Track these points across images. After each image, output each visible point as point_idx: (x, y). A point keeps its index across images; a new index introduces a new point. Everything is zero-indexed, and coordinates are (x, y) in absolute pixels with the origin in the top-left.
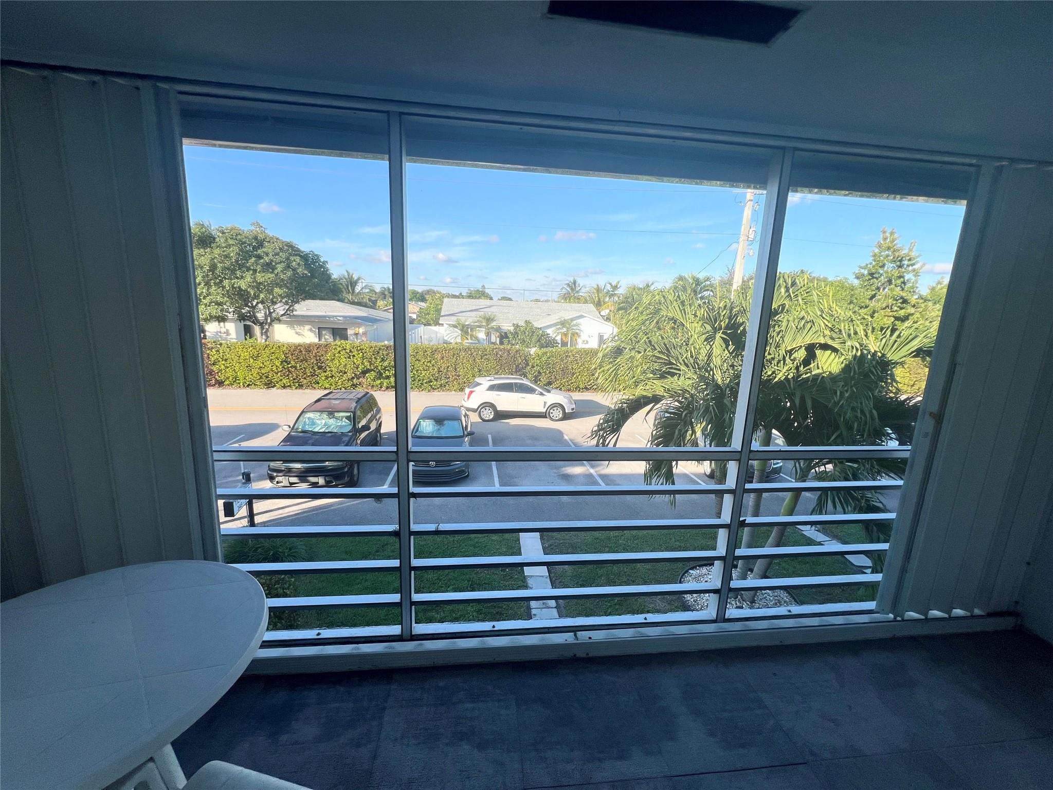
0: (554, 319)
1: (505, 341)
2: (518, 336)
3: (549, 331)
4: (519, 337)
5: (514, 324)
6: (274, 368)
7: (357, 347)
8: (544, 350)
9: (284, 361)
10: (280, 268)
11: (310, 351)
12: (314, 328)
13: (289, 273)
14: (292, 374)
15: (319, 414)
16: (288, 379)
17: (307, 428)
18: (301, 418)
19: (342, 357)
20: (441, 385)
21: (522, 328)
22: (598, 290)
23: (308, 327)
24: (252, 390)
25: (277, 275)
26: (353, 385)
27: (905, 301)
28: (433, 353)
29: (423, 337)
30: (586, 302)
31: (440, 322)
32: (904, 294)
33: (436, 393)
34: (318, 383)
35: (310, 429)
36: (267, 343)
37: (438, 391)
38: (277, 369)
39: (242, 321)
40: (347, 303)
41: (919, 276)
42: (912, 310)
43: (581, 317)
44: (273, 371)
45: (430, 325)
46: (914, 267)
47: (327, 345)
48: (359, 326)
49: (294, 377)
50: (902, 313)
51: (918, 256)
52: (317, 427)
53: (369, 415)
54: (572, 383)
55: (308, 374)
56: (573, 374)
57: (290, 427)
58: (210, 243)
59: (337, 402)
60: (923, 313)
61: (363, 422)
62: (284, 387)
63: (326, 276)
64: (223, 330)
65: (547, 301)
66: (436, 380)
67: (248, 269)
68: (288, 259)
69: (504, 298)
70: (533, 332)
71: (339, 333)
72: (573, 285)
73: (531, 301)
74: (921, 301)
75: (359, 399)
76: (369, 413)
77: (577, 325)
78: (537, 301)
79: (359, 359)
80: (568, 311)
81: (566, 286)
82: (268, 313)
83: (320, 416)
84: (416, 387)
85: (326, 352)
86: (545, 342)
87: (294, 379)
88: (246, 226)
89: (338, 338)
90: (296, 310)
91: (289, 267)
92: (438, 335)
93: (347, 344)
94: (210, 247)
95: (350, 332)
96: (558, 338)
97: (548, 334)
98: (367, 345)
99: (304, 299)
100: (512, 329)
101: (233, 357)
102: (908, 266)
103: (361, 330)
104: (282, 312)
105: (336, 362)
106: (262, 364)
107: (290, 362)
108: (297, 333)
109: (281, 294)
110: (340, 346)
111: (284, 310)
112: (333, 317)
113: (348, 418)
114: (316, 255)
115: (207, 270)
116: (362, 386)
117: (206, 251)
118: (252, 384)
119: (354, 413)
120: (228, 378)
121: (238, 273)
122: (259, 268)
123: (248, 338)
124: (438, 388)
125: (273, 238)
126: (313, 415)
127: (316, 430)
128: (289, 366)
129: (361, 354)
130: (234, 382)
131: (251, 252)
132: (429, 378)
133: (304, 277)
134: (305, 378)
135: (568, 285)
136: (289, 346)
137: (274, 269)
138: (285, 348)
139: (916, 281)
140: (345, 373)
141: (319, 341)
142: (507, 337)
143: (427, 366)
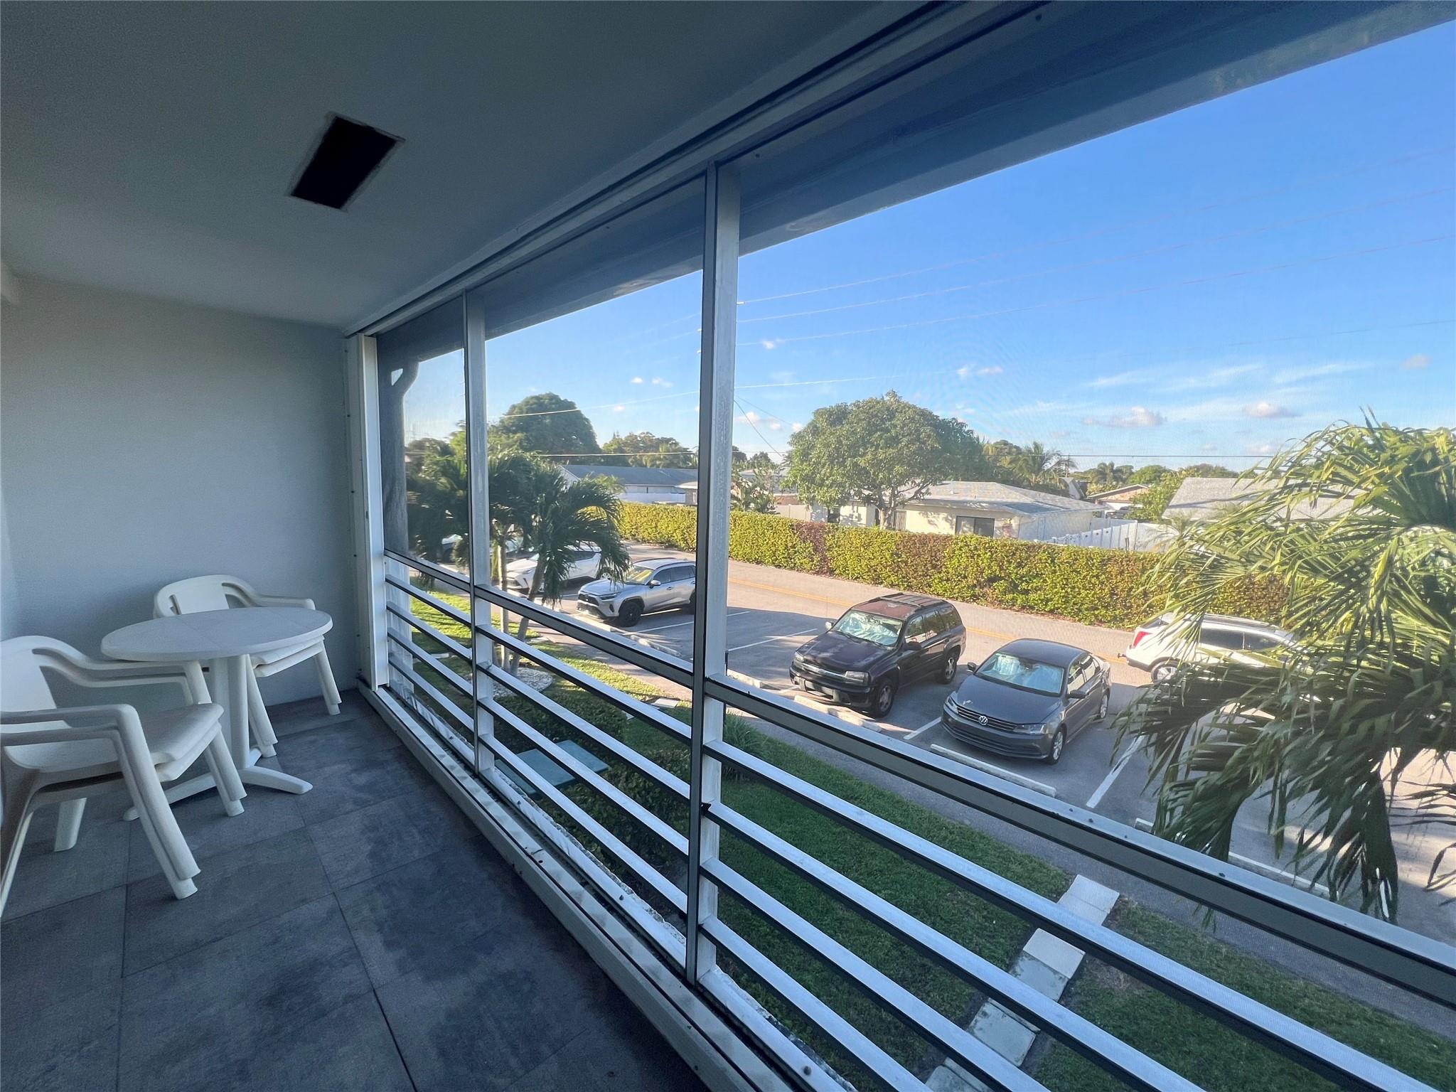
6: (883, 561)
9: (896, 554)
10: (905, 441)
12: (951, 515)
13: (915, 447)
14: (902, 570)
16: (897, 576)
17: (848, 631)
19: (963, 555)
20: (1115, 617)
23: (943, 515)
24: (858, 584)
26: (974, 595)
28: (1104, 563)
34: (930, 587)
38: (886, 562)
44: (882, 564)
49: (904, 575)
52: (858, 631)
55: (920, 574)
58: (843, 419)
59: (894, 606)
66: (1106, 608)
67: (871, 445)
68: (917, 430)
71: (983, 524)
79: (985, 561)
84: (1070, 613)
85: (944, 547)
90: (930, 494)
91: (916, 440)
93: (972, 539)
106: (872, 555)
107: (901, 555)
108: (930, 522)
112: (975, 503)
114: (960, 423)
119: (905, 623)
120: (839, 567)
121: (861, 450)
122: (882, 443)
125: (907, 407)
128: (900, 560)
129: (989, 554)
130: (843, 572)
131: (879, 425)
132: (1092, 602)
136: (903, 535)
137: (898, 442)
138: (897, 538)
143: (1090, 582)
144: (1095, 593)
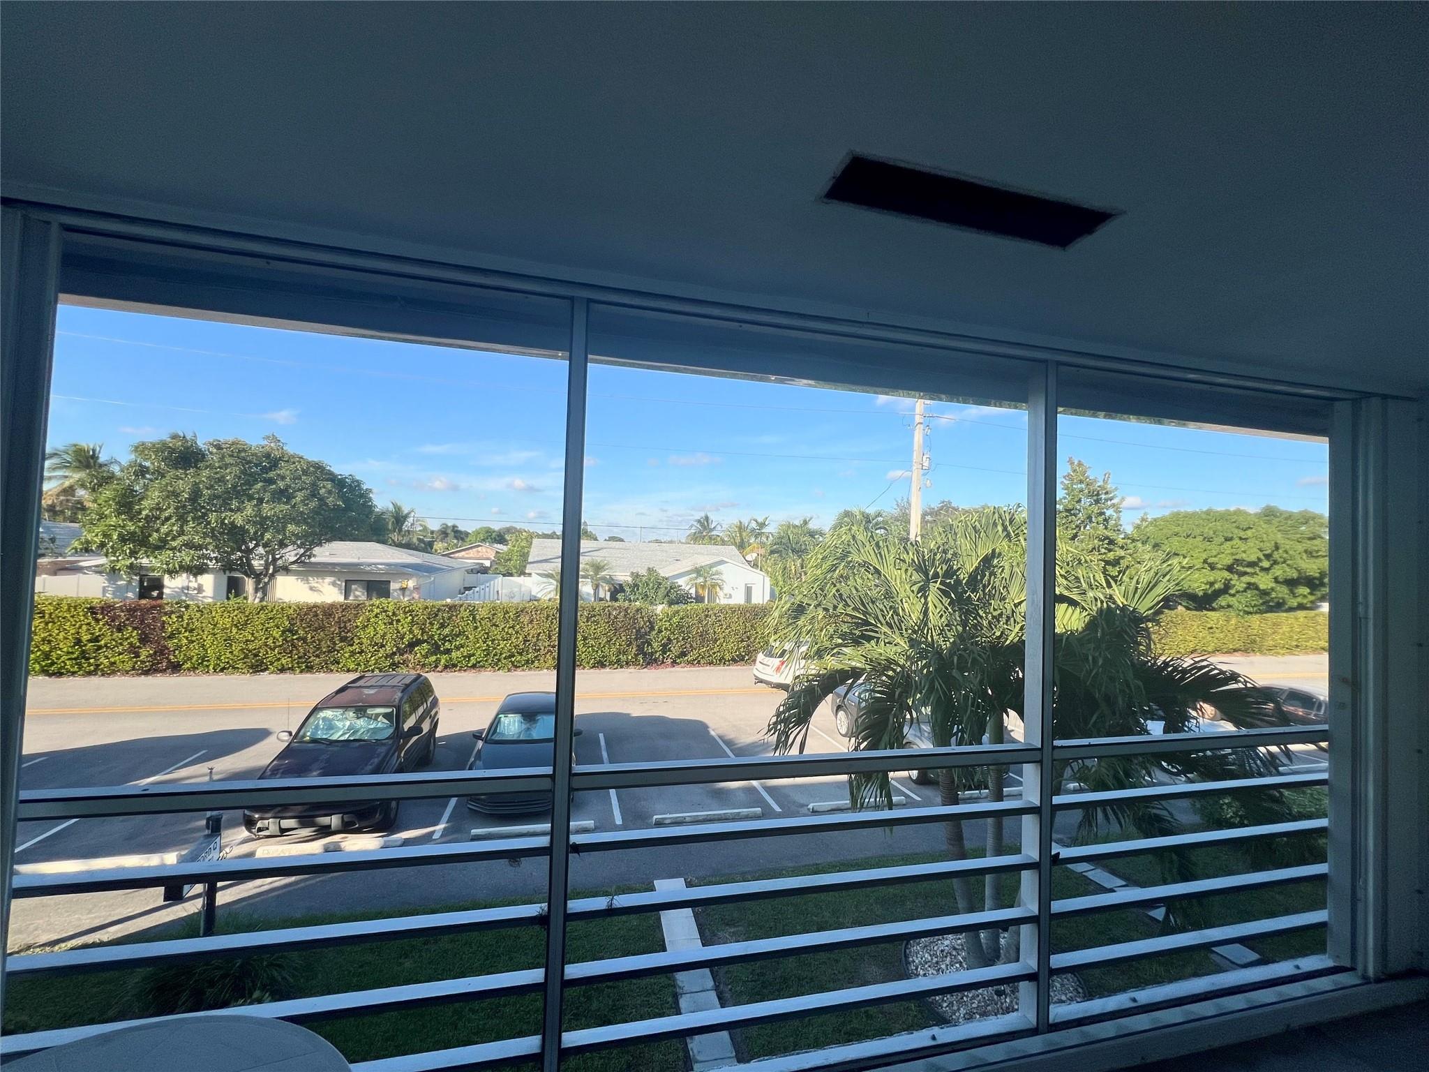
0: (686, 565)
1: (620, 596)
2: (638, 589)
3: (681, 582)
4: (640, 591)
5: (632, 573)
6: (270, 642)
7: (405, 607)
8: (675, 607)
9: (289, 631)
10: (299, 496)
11: (330, 615)
12: (339, 580)
13: (313, 504)
14: (297, 649)
15: (341, 711)
16: (291, 657)
17: (320, 735)
18: (311, 720)
19: (380, 622)
20: (528, 661)
21: (644, 579)
22: (741, 528)
23: (329, 580)
24: (228, 677)
25: (294, 507)
26: (393, 664)
27: (1112, 542)
28: (518, 615)
29: (500, 592)
30: (723, 543)
31: (527, 571)
32: (1107, 533)
33: (519, 673)
34: (338, 663)
35: (324, 737)
36: (264, 603)
37: (523, 670)
38: (274, 642)
39: (227, 572)
40: (390, 545)
41: (1120, 512)
42: (1122, 553)
43: (722, 562)
44: (267, 645)
45: (511, 575)
46: (1113, 501)
47: (359, 605)
48: (408, 576)
49: (301, 654)
50: (1111, 556)
51: (1116, 489)
52: (337, 732)
53: (421, 710)
54: (714, 653)
55: (324, 650)
56: (716, 640)
57: (290, 733)
58: (197, 461)
59: (372, 692)
60: (1135, 555)
61: (409, 723)
62: (282, 670)
63: (367, 507)
64: (193, 585)
65: (671, 542)
66: (521, 654)
67: (251, 498)
68: (314, 485)
69: (612, 539)
70: (660, 584)
71: (378, 587)
72: (705, 523)
73: (649, 542)
74: (1129, 541)
75: (407, 686)
76: (419, 707)
77: (717, 573)
78: (657, 541)
79: (406, 626)
80: (703, 555)
81: (695, 523)
82: (270, 559)
83: (342, 715)
84: (490, 664)
85: (356, 616)
86: (676, 598)
87: (299, 658)
88: (255, 440)
89: (374, 594)
90: (314, 556)
91: (314, 496)
92: (523, 589)
93: (389, 604)
94: (196, 467)
95: (394, 586)
96: (693, 591)
97: (679, 586)
98: (420, 605)
99: (329, 540)
100: (630, 579)
101: (204, 625)
102: (1106, 500)
103: (411, 584)
104: (293, 559)
105: (370, 630)
106: (250, 636)
107: (297, 631)
108: (311, 589)
109: (298, 533)
110: (378, 607)
111: (296, 555)
112: (370, 565)
113: (386, 716)
114: (357, 481)
115: (186, 498)
116: (407, 666)
117: (188, 472)
118: (228, 668)
119: (398, 708)
120: (190, 659)
121: (234, 504)
122: (267, 497)
123: (231, 596)
124: (523, 666)
125: (294, 457)
126: (332, 713)
127: (335, 737)
128: (295, 637)
129: (410, 617)
130: (198, 665)
131: (259, 475)
132: (509, 651)
133: (337, 509)
134: (318, 656)
135: (699, 521)
136: (299, 607)
137: (290, 497)
138: (291, 611)
139: (1119, 518)
140: (382, 646)
141: (346, 598)
142: (623, 591)
143: (507, 633)
144: (512, 643)
